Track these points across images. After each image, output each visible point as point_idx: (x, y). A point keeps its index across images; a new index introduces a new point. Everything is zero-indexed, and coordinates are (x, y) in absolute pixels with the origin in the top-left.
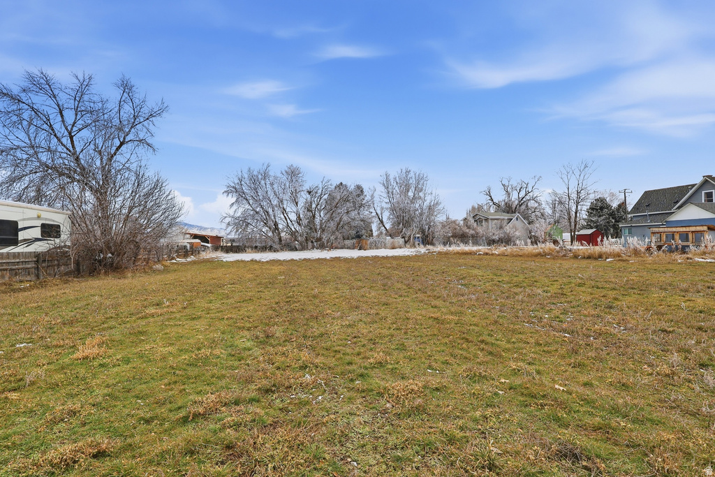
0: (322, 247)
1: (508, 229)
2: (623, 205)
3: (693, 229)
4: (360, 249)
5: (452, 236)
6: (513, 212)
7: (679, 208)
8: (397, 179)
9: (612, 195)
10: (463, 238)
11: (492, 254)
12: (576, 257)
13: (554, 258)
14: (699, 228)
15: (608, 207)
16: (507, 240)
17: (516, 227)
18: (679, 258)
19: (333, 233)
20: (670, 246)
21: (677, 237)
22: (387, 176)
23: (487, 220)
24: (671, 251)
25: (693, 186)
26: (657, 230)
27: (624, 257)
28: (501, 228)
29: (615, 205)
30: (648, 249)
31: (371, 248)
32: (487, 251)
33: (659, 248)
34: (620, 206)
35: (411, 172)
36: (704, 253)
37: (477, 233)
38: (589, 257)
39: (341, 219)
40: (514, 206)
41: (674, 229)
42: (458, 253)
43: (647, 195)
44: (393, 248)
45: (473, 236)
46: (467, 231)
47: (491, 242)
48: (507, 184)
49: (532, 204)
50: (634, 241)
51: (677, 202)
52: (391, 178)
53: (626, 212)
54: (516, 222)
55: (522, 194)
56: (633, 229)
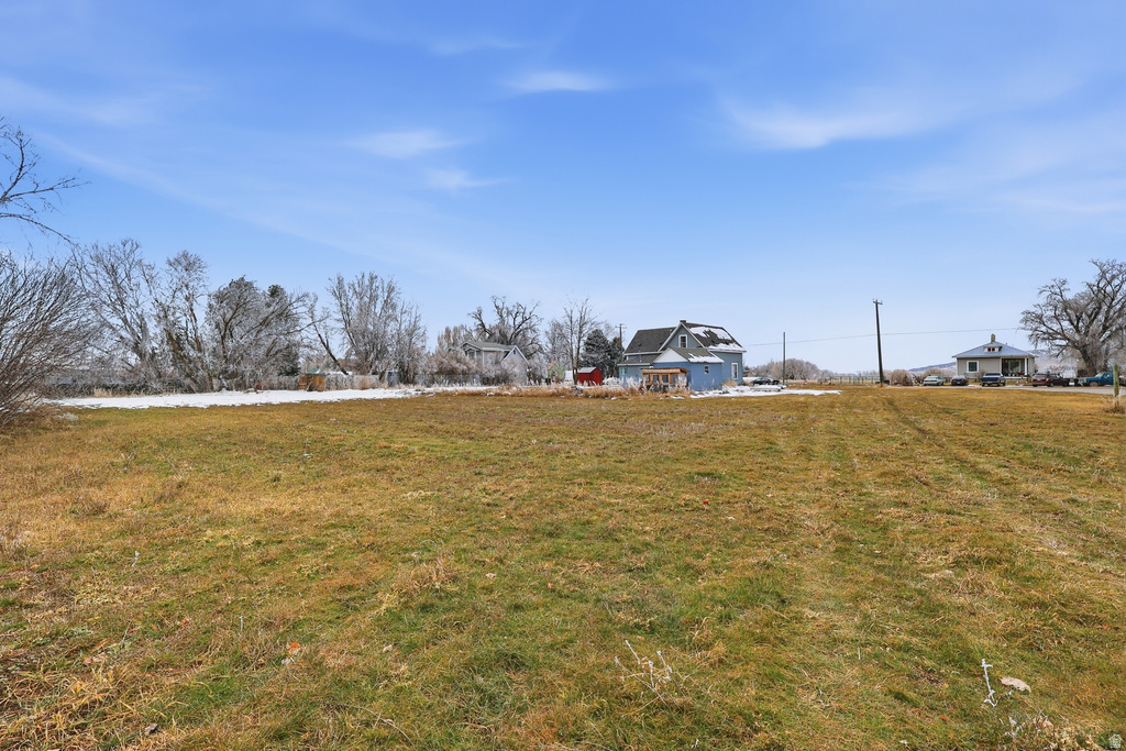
0: (241, 387)
1: (505, 364)
2: (618, 341)
3: (671, 371)
4: (310, 390)
5: (437, 373)
6: (509, 343)
7: (664, 349)
8: (356, 286)
9: (608, 327)
10: (451, 375)
11: (505, 395)
12: (587, 396)
13: (569, 398)
14: (675, 371)
15: (605, 341)
16: (503, 379)
17: (514, 363)
18: (660, 396)
19: (259, 364)
20: (656, 386)
21: (661, 378)
22: (340, 281)
23: (479, 351)
24: (656, 390)
25: (673, 329)
26: (646, 371)
27: (625, 396)
28: (497, 362)
29: (610, 339)
30: (640, 388)
31: (329, 389)
32: (498, 391)
33: (648, 387)
34: (615, 340)
35: (379, 279)
36: (677, 392)
37: (469, 369)
38: (598, 397)
39: (274, 343)
40: (509, 336)
41: (659, 371)
42: (462, 394)
43: (640, 334)
44: (363, 389)
45: (464, 373)
46: (457, 365)
47: (486, 381)
48: (501, 307)
49: (530, 335)
50: (632, 382)
51: (661, 344)
52: (345, 283)
53: (621, 349)
54: (514, 356)
55: (519, 320)
56: (629, 369)
